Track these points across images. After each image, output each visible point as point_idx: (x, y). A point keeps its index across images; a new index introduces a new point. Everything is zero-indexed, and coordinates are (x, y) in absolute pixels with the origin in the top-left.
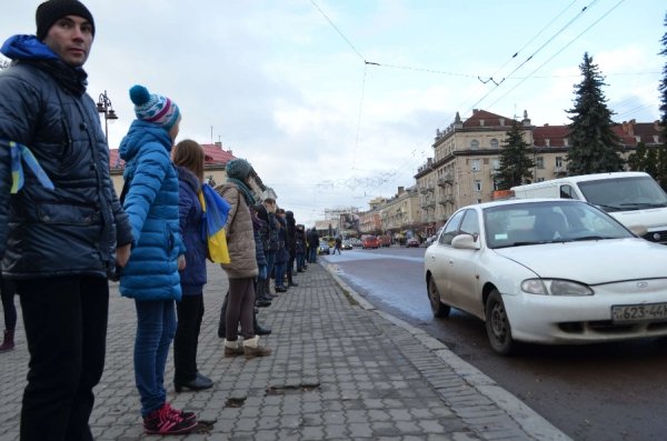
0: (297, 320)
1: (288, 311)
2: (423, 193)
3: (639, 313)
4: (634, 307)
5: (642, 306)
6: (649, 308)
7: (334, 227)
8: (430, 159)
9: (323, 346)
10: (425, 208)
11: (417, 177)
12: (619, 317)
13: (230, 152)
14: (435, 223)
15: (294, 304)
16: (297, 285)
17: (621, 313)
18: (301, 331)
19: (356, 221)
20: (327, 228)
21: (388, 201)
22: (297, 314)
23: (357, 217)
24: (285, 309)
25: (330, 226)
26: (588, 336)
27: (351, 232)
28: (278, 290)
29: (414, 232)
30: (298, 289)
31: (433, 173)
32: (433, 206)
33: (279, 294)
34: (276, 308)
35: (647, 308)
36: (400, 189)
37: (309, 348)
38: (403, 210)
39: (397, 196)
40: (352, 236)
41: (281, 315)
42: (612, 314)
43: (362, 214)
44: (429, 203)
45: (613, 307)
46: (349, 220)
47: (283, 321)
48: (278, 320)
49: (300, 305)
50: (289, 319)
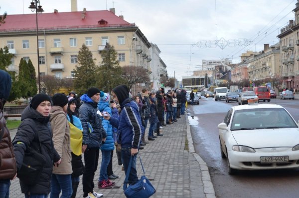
0: (155, 157)
1: (152, 152)
2: (285, 50)
3: (270, 160)
4: (269, 157)
5: (271, 157)
6: (274, 158)
7: (210, 76)
8: (291, 21)
9: (161, 167)
10: (286, 64)
11: (280, 36)
12: (263, 161)
13: (121, 17)
14: (293, 77)
15: (156, 148)
16: (161, 136)
17: (264, 159)
18: (155, 162)
19: (228, 72)
20: (204, 77)
21: (256, 56)
22: (156, 154)
23: (229, 68)
24: (150, 151)
25: (206, 75)
26: (254, 167)
27: (224, 81)
28: (150, 139)
29: (274, 85)
30: (162, 138)
31: (292, 34)
32: (292, 63)
33: (150, 141)
34: (146, 150)
35: (273, 158)
36: (266, 46)
37: (155, 169)
38: (267, 65)
39: (263, 52)
40: (224, 85)
41: (148, 154)
42: (261, 159)
43: (234, 66)
44: (289, 60)
45: (261, 157)
46: (223, 71)
47: (148, 157)
48: (146, 156)
49: (159, 149)
50: (151, 156)
